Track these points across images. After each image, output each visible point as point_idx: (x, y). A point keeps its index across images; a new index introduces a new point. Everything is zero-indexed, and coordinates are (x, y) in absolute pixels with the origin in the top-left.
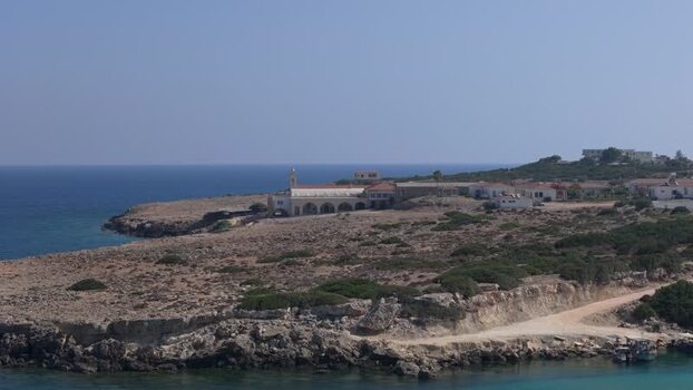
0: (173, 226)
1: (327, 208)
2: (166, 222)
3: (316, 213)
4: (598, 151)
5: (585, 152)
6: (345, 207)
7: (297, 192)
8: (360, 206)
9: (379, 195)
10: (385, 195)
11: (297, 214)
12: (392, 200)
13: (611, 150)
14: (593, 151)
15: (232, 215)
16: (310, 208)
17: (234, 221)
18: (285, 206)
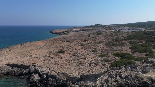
1: (77, 31)
6: (79, 31)
7: (74, 29)
8: (81, 31)
12: (85, 30)
15: (65, 32)
16: (75, 31)
17: (66, 32)
18: (72, 31)
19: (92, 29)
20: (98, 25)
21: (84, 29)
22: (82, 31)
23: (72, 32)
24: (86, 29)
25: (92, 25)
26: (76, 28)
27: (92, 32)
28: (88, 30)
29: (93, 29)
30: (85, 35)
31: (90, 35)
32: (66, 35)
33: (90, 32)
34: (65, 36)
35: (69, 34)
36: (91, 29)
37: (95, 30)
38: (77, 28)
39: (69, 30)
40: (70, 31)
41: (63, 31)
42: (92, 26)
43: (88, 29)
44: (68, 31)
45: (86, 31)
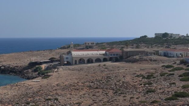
0: (14, 68)
1: (90, 61)
2: (11, 66)
3: (84, 63)
4: (161, 34)
5: (156, 34)
6: (98, 60)
8: (105, 60)
9: (114, 55)
10: (117, 55)
11: (76, 64)
13: (166, 33)
14: (159, 34)
15: (41, 63)
16: (81, 61)
17: (43, 66)
18: (69, 60)
19: (151, 54)
20: (165, 35)
21: (117, 51)
22: (111, 60)
23: (69, 64)
24: (127, 52)
25: (145, 36)
26: (82, 49)
27: (155, 66)
28: (137, 57)
29: (157, 53)
30: (128, 79)
31: (150, 84)
32: (39, 79)
33: (148, 67)
34: (36, 83)
35: (54, 74)
36: (147, 54)
37: (165, 55)
38: (88, 47)
39: (57, 57)
40: (60, 62)
41: (34, 59)
42: (143, 40)
43: (137, 53)
44: (52, 60)
45: (127, 62)
